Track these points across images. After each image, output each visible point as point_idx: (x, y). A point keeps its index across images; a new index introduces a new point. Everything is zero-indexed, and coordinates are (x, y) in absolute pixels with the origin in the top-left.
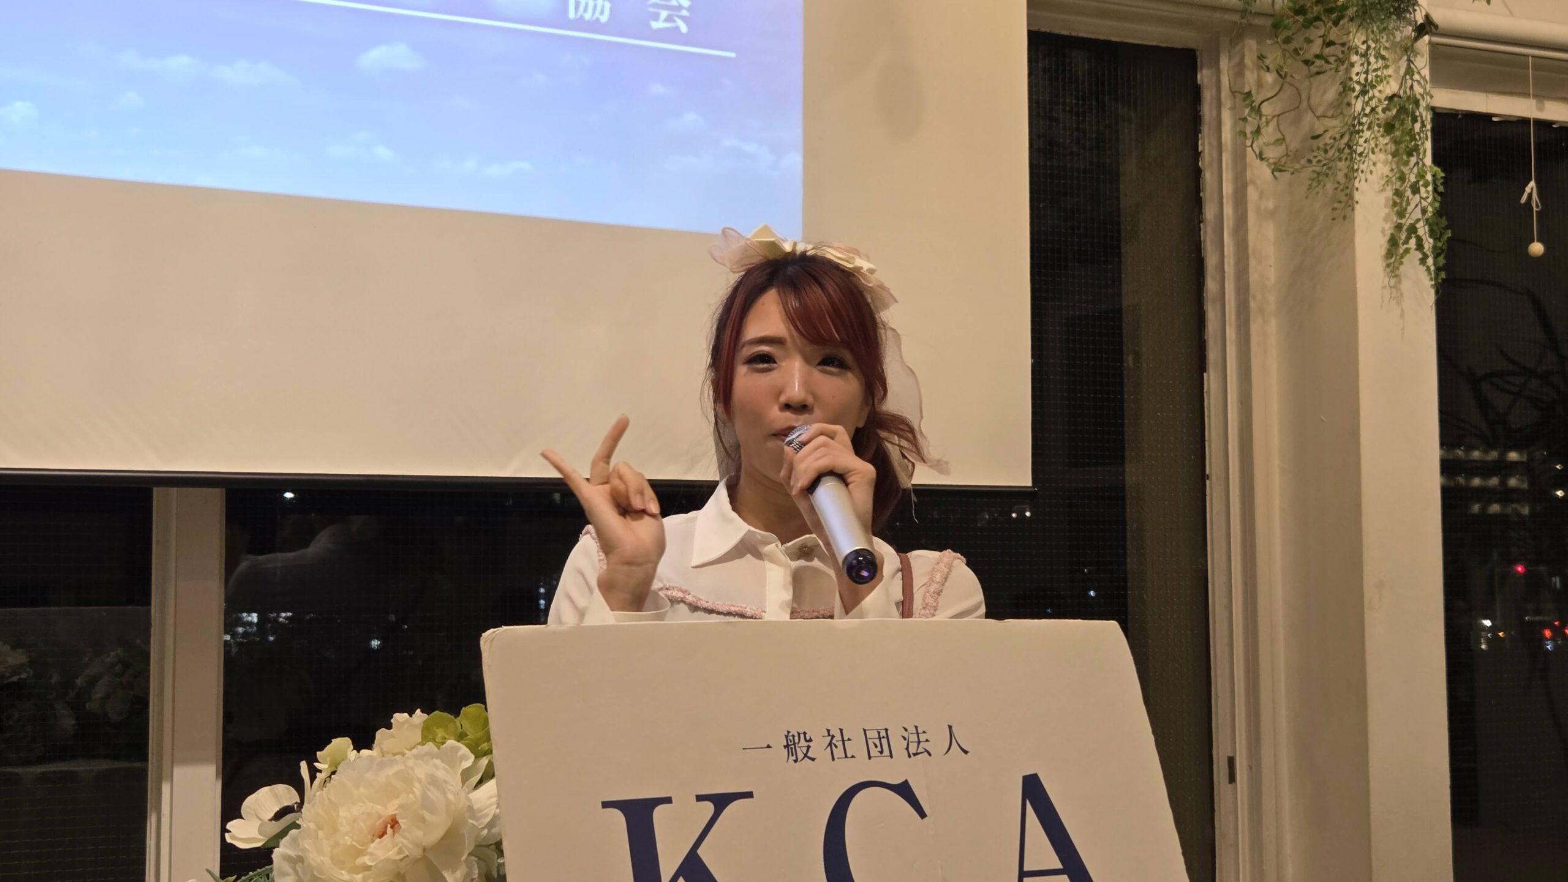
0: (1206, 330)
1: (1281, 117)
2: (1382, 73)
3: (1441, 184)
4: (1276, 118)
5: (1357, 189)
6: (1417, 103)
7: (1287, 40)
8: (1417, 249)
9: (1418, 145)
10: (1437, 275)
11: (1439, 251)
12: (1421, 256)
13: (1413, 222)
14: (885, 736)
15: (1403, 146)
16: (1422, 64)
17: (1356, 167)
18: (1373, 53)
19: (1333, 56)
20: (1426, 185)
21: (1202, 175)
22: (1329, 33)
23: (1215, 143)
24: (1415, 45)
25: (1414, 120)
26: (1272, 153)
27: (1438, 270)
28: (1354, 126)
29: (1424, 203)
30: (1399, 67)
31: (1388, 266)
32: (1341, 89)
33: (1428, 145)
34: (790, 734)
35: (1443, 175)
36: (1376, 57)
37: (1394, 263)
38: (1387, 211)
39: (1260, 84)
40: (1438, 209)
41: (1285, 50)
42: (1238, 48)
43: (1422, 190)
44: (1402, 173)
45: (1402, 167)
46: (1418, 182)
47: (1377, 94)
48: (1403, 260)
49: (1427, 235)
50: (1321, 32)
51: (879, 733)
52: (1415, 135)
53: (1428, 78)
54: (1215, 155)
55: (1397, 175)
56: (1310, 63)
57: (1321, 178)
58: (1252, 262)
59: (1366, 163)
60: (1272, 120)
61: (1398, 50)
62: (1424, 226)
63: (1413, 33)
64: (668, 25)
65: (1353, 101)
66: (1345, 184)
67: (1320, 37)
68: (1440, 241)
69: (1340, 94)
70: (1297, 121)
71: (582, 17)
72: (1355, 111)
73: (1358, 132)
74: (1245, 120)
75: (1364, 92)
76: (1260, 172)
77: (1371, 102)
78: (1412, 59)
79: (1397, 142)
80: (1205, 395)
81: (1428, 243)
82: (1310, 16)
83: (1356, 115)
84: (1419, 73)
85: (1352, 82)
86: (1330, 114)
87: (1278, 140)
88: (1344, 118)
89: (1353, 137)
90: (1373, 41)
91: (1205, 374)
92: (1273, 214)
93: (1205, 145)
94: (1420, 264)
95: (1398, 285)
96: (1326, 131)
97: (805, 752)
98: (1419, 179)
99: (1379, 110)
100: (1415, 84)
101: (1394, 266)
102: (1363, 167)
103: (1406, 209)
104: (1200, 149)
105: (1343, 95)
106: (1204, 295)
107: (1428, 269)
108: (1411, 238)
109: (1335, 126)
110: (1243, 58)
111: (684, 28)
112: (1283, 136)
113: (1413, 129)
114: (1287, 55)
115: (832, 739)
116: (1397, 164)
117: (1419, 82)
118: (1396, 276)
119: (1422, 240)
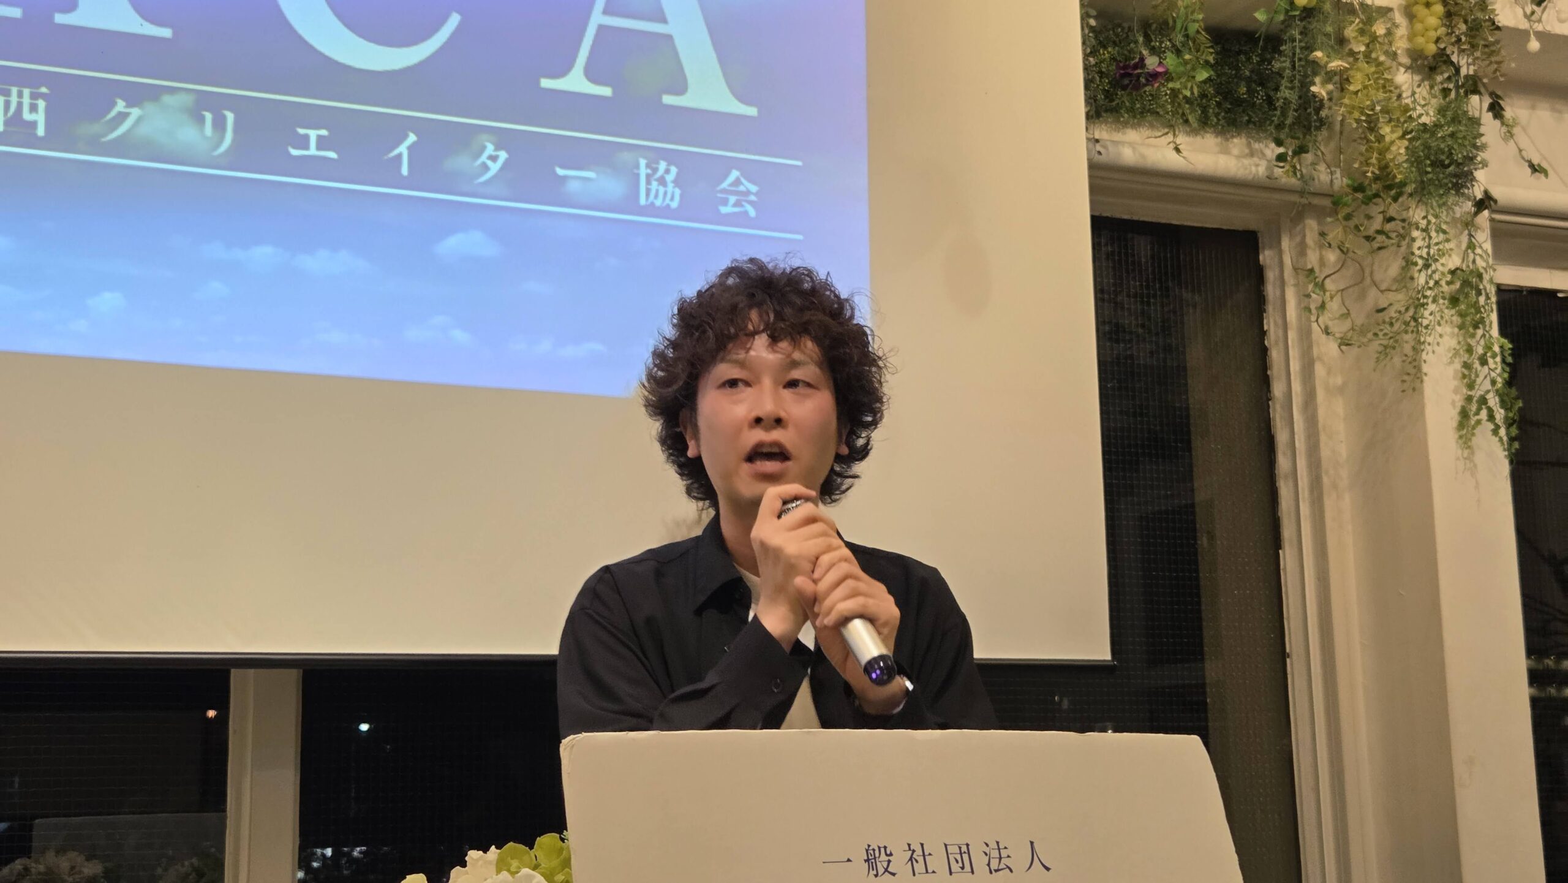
0: (1279, 507)
1: (1344, 292)
2: (1444, 246)
3: (1509, 355)
4: (1340, 293)
5: (1425, 361)
6: (1480, 276)
7: (1348, 217)
8: (1488, 420)
9: (1484, 318)
10: (1510, 445)
11: (1511, 421)
12: (1492, 427)
13: (1483, 393)
14: (966, 851)
15: (1468, 318)
16: (1484, 239)
17: (1422, 339)
18: (1434, 227)
19: (1394, 231)
20: (1494, 356)
21: (1269, 353)
22: (1388, 209)
23: (1280, 322)
24: (1475, 219)
25: (1479, 293)
26: (1340, 328)
27: (1512, 439)
28: (1418, 299)
29: (1493, 374)
30: (1460, 242)
31: (1461, 437)
32: (1404, 264)
33: (1494, 317)
34: (871, 848)
35: (1510, 346)
36: (1437, 232)
37: (1466, 434)
38: (1456, 383)
39: (1322, 262)
40: (1507, 379)
41: (1346, 226)
42: (1298, 228)
43: (1490, 361)
44: (1469, 345)
45: (1469, 340)
46: (1485, 354)
47: (1441, 268)
48: (1475, 431)
49: (1498, 405)
50: (1381, 209)
51: (960, 848)
52: (1480, 308)
53: (1490, 251)
54: (1280, 333)
55: (1465, 348)
56: (1371, 239)
57: (1388, 350)
58: (1323, 438)
59: (1432, 337)
60: (1336, 295)
61: (1459, 225)
62: (1494, 397)
63: (1473, 208)
64: (737, 210)
65: (1416, 275)
66: (1412, 356)
67: (1380, 213)
68: (1511, 411)
69: (1403, 268)
70: (1362, 296)
71: (652, 204)
72: (1418, 284)
73: (1423, 305)
74: (1308, 296)
75: (1427, 266)
76: (1327, 348)
77: (1434, 275)
78: (1473, 234)
79: (1462, 315)
80: (1281, 571)
81: (1500, 414)
82: (1369, 193)
83: (1420, 288)
84: (1481, 247)
85: (1414, 257)
86: (1394, 288)
87: (1342, 315)
88: (1407, 290)
89: (1418, 309)
90: (1433, 215)
91: (1280, 551)
92: (1341, 390)
93: (1270, 324)
94: (1493, 435)
95: (1471, 456)
96: (1391, 305)
97: (885, 865)
98: (1486, 351)
99: (1443, 283)
100: (1478, 258)
101: (1466, 438)
102: (1429, 339)
103: (1475, 381)
104: (1266, 328)
105: (1406, 269)
106: (1276, 472)
107: (1501, 439)
108: (1482, 409)
109: (1399, 300)
110: (1304, 236)
111: (752, 212)
112: (1348, 310)
113: (1477, 302)
114: (1348, 230)
115: (912, 854)
116: (1464, 337)
117: (1481, 256)
118: (1469, 447)
119: (1493, 411)
